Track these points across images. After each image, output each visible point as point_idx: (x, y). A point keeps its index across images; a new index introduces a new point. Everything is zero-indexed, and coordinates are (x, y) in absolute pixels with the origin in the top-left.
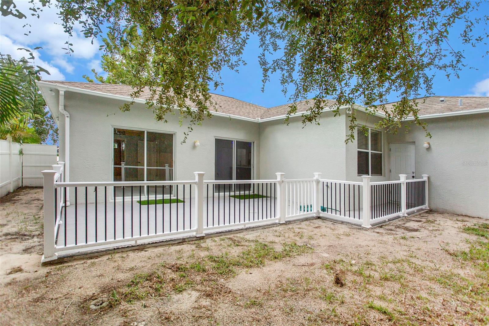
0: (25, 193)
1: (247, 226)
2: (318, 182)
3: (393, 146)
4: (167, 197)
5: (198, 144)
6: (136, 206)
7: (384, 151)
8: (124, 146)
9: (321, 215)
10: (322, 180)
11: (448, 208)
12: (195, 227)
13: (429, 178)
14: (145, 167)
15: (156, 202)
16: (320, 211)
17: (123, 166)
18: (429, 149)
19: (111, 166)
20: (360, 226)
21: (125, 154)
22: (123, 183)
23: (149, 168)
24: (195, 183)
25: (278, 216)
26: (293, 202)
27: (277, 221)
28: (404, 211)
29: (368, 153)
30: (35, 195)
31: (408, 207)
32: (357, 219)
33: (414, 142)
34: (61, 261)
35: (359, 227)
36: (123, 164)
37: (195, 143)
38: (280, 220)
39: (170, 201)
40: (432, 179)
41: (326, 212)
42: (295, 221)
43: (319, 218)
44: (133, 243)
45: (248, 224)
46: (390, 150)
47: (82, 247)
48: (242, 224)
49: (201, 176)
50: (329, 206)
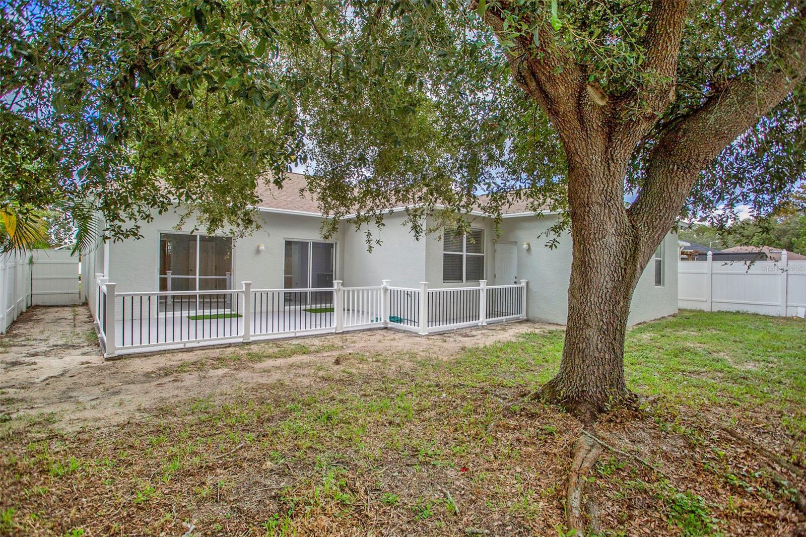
0: (43, 311)
1: (298, 335)
2: (386, 290)
3: (498, 247)
4: (228, 311)
5: (262, 247)
6: (185, 321)
7: (486, 253)
8: (170, 248)
9: (389, 326)
10: (389, 288)
11: (543, 317)
12: (242, 333)
13: (527, 283)
14: (198, 277)
15: (210, 317)
16: (388, 321)
17: (170, 276)
18: (529, 250)
19: (157, 276)
20: (417, 333)
21: (172, 259)
22: (170, 293)
23: (201, 277)
24: (243, 292)
25: (335, 325)
26: (368, 313)
27: (334, 331)
28: (483, 320)
29: (462, 256)
30: (57, 315)
31: (488, 315)
32: (416, 327)
33: (516, 242)
34: (120, 357)
35: (417, 335)
36: (169, 273)
37: (258, 247)
38: (336, 328)
39: (231, 316)
40: (530, 285)
41: (402, 324)
42: (354, 331)
43: (386, 328)
44: (182, 346)
45: (298, 332)
46: (495, 251)
47: (137, 347)
48: (293, 332)
49: (248, 285)
50: (406, 318)
